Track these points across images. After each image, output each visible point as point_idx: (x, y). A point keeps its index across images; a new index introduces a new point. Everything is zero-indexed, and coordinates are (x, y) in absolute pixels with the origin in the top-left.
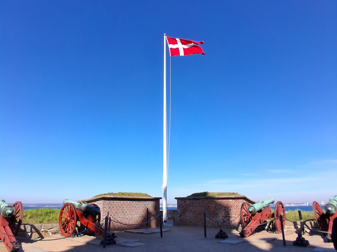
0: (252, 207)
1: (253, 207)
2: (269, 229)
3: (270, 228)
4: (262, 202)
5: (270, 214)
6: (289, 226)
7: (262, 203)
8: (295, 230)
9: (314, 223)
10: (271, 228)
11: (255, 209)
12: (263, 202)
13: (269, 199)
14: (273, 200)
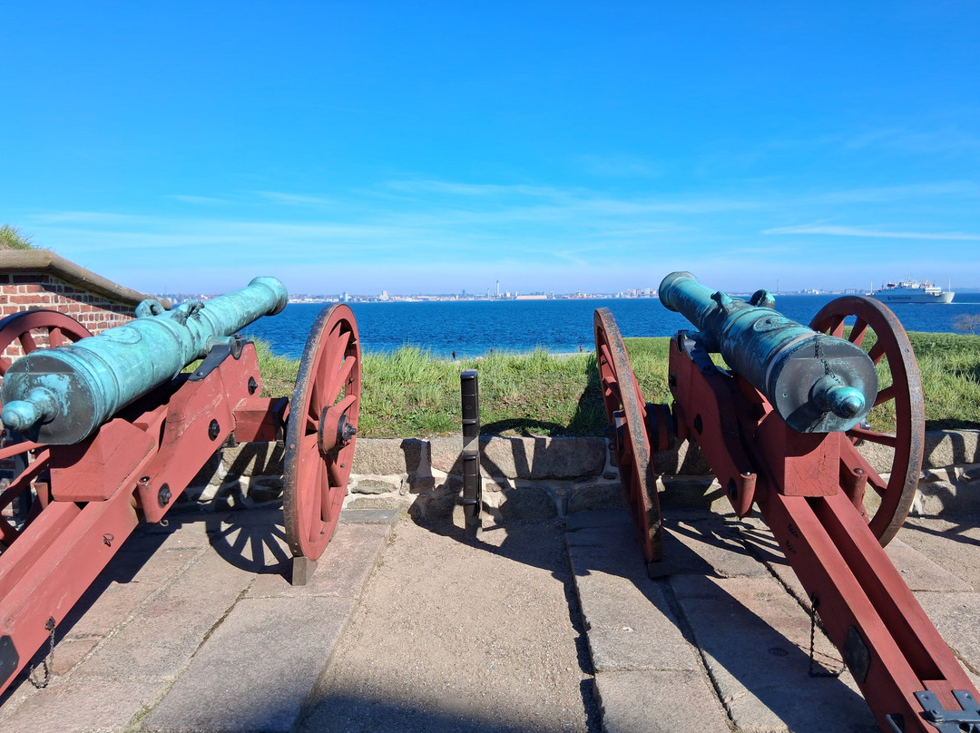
0: (52, 379)
1: (63, 368)
2: (230, 500)
3: (236, 491)
4: (184, 308)
5: (244, 414)
6: (371, 477)
7: (182, 319)
8: (413, 498)
9: (539, 444)
10: (245, 491)
11: (80, 391)
12: (193, 310)
13: (252, 283)
14: (278, 294)
